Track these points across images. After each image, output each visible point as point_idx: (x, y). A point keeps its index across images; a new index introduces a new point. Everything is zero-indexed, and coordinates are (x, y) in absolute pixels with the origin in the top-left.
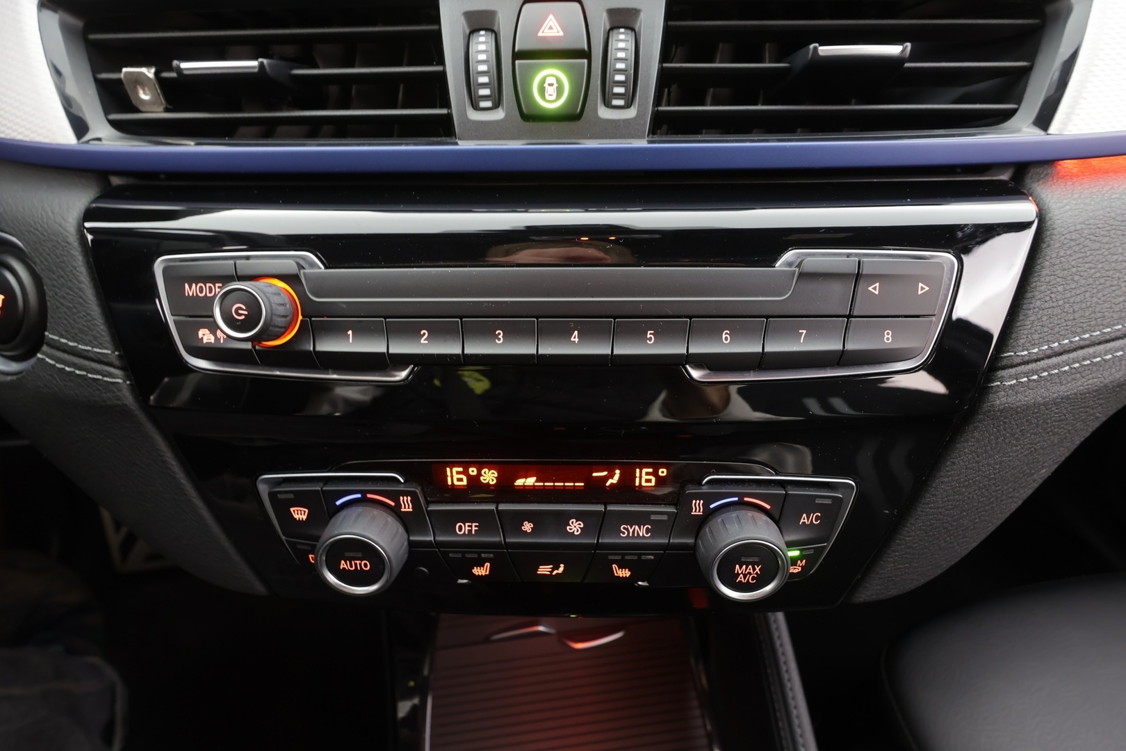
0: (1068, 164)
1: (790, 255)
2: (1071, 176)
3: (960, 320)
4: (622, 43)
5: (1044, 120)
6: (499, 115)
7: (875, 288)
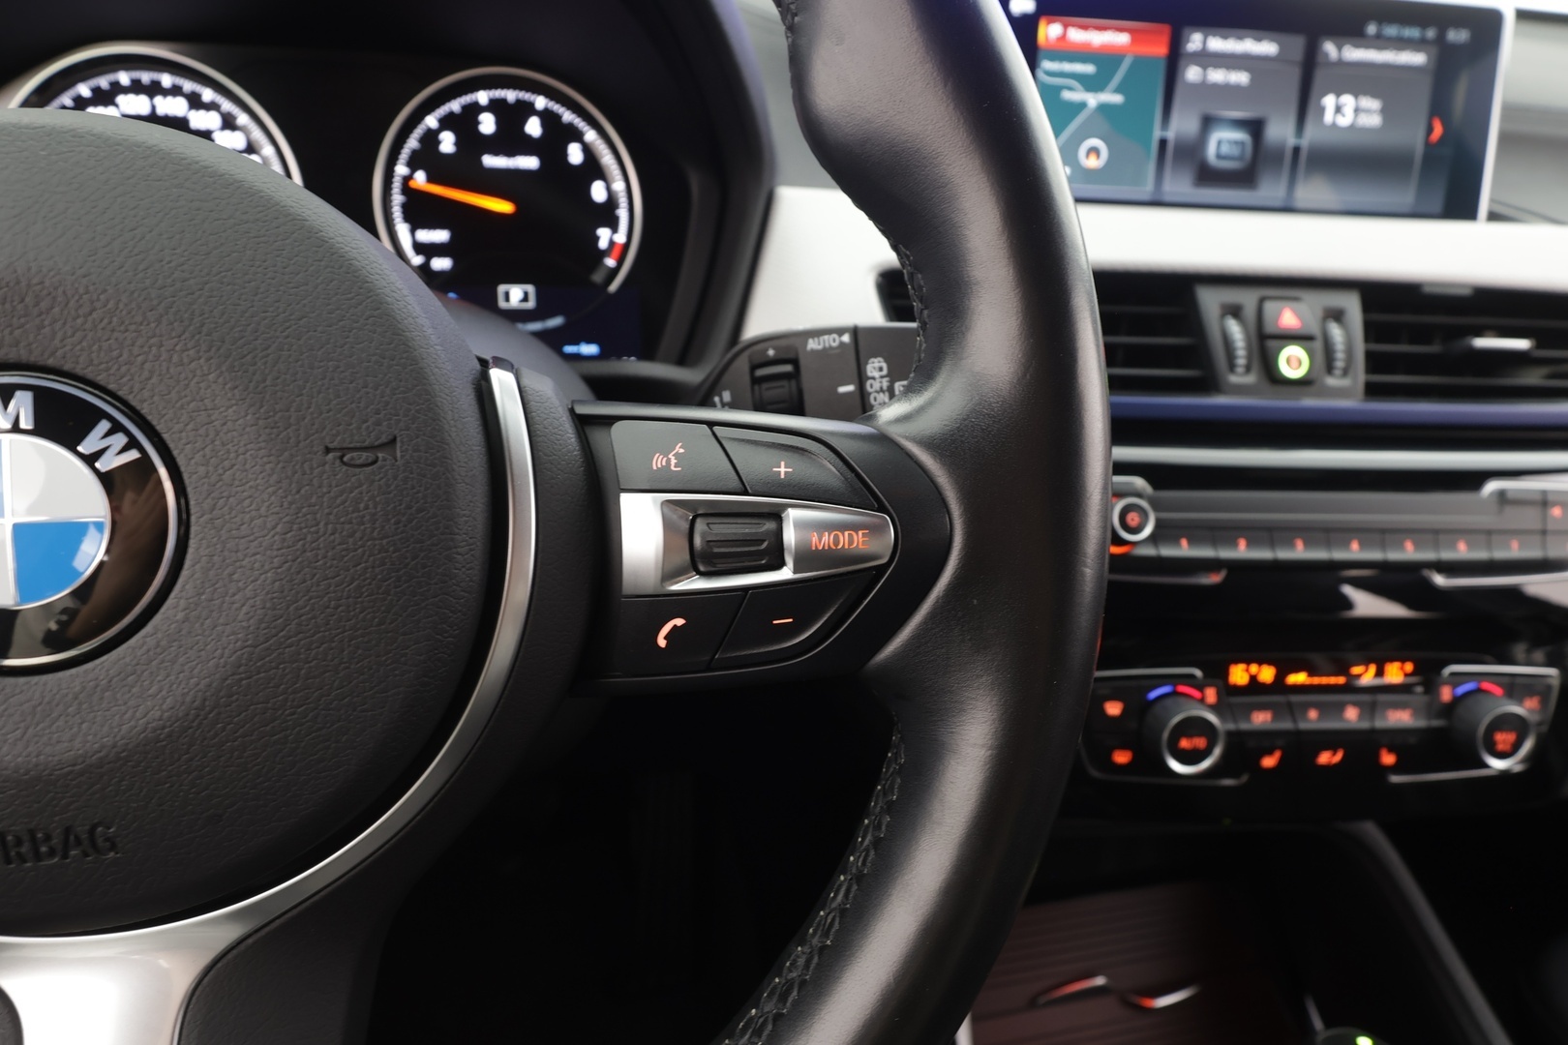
1: (1492, 486)
4: (1336, 329)
6: (1245, 379)
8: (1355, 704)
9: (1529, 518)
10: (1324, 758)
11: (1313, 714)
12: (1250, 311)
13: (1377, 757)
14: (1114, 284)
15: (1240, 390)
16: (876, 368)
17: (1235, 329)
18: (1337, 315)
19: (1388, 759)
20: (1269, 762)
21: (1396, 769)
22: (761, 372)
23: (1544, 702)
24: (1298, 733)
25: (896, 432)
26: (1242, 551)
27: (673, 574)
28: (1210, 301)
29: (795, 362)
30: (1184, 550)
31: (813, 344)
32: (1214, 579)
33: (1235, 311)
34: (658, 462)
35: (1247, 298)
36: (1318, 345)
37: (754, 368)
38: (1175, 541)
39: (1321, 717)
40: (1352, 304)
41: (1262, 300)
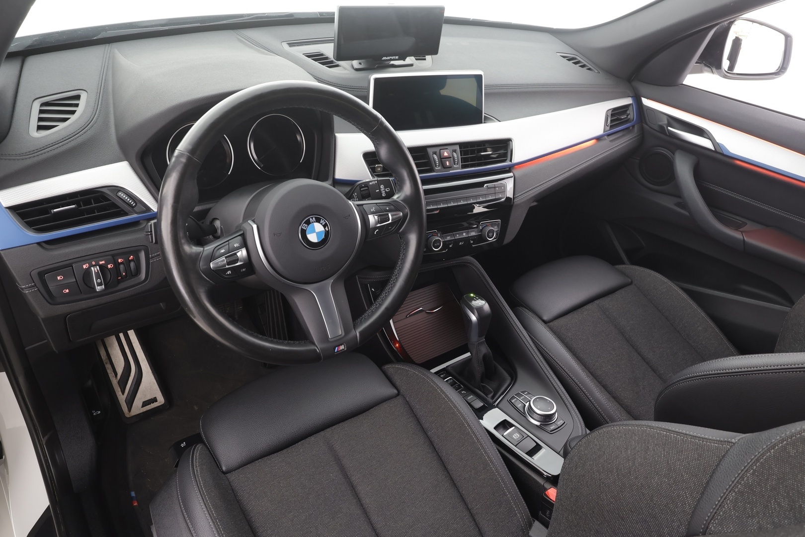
0: (516, 166)
1: (485, 185)
2: (517, 168)
3: (508, 197)
4: (455, 155)
5: (511, 161)
6: (439, 168)
7: (497, 189)
8: (465, 232)
9: (492, 191)
10: (460, 244)
11: (458, 235)
12: (438, 153)
13: (470, 242)
14: (412, 150)
15: (438, 171)
16: (382, 186)
17: (435, 156)
18: (455, 151)
19: (472, 242)
20: (451, 246)
21: (473, 244)
22: (362, 189)
23: (498, 227)
24: (455, 239)
25: (397, 200)
26: (442, 206)
27: (377, 224)
28: (430, 151)
29: (368, 187)
30: (432, 207)
31: (370, 184)
32: (437, 212)
33: (435, 153)
34: (372, 210)
35: (437, 150)
36: (452, 159)
37: (360, 189)
38: (430, 206)
39: (459, 236)
40: (457, 148)
41: (440, 150)
